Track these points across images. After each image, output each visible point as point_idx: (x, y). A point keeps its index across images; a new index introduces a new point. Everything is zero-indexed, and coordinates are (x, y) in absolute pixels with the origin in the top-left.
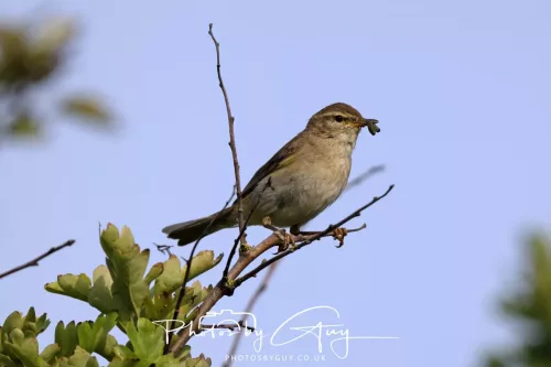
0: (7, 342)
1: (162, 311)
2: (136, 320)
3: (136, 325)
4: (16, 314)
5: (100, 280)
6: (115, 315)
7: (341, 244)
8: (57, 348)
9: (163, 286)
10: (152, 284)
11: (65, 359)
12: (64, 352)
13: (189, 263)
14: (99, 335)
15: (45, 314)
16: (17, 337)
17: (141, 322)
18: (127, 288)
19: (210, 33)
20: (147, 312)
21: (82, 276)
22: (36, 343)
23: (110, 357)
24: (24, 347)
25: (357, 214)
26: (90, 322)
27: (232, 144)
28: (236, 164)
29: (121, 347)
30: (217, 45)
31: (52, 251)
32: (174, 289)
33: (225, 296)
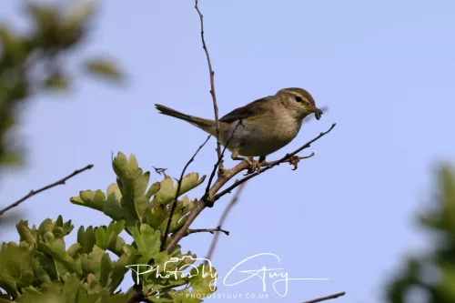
0: (41, 242)
1: (159, 219)
2: (139, 225)
3: (139, 229)
4: (48, 221)
5: (112, 196)
6: (124, 222)
7: (296, 168)
8: (79, 246)
9: (160, 200)
10: (152, 198)
11: (86, 255)
12: (85, 250)
13: (180, 182)
14: (111, 236)
15: (70, 221)
16: (49, 238)
17: (144, 227)
18: (133, 201)
19: (196, 7)
20: (148, 219)
21: (99, 191)
22: (63, 242)
23: (119, 253)
24: (54, 245)
25: (307, 145)
26: (104, 227)
27: (212, 92)
28: (215, 107)
29: (128, 245)
30: (201, 17)
31: (76, 173)
32: (169, 201)
33: (207, 208)
